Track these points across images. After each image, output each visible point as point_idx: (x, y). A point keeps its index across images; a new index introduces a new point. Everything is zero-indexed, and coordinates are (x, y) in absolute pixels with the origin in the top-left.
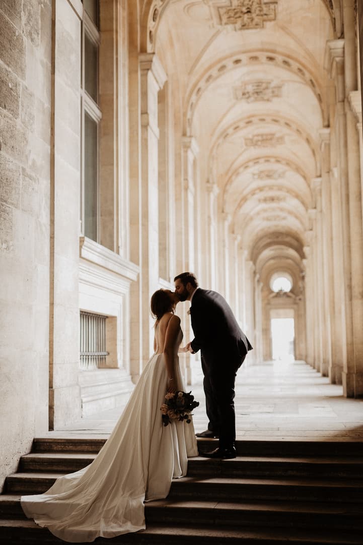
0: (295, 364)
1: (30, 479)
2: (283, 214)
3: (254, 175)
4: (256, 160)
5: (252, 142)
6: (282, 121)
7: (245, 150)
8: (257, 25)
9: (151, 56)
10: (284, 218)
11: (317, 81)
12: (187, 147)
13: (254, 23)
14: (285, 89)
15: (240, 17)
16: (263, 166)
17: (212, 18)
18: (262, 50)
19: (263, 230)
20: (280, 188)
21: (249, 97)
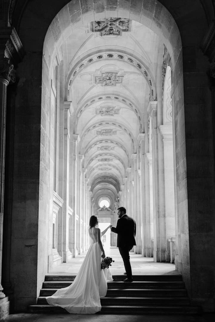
2: (110, 167)
3: (98, 148)
4: (101, 141)
5: (100, 133)
6: (117, 125)
7: (96, 136)
8: (112, 84)
9: (70, 103)
10: (110, 169)
11: (139, 110)
12: (76, 139)
13: (111, 83)
14: (121, 111)
15: (105, 81)
16: (104, 144)
17: (92, 80)
18: (113, 94)
19: (98, 175)
20: (111, 155)
21: (103, 113)
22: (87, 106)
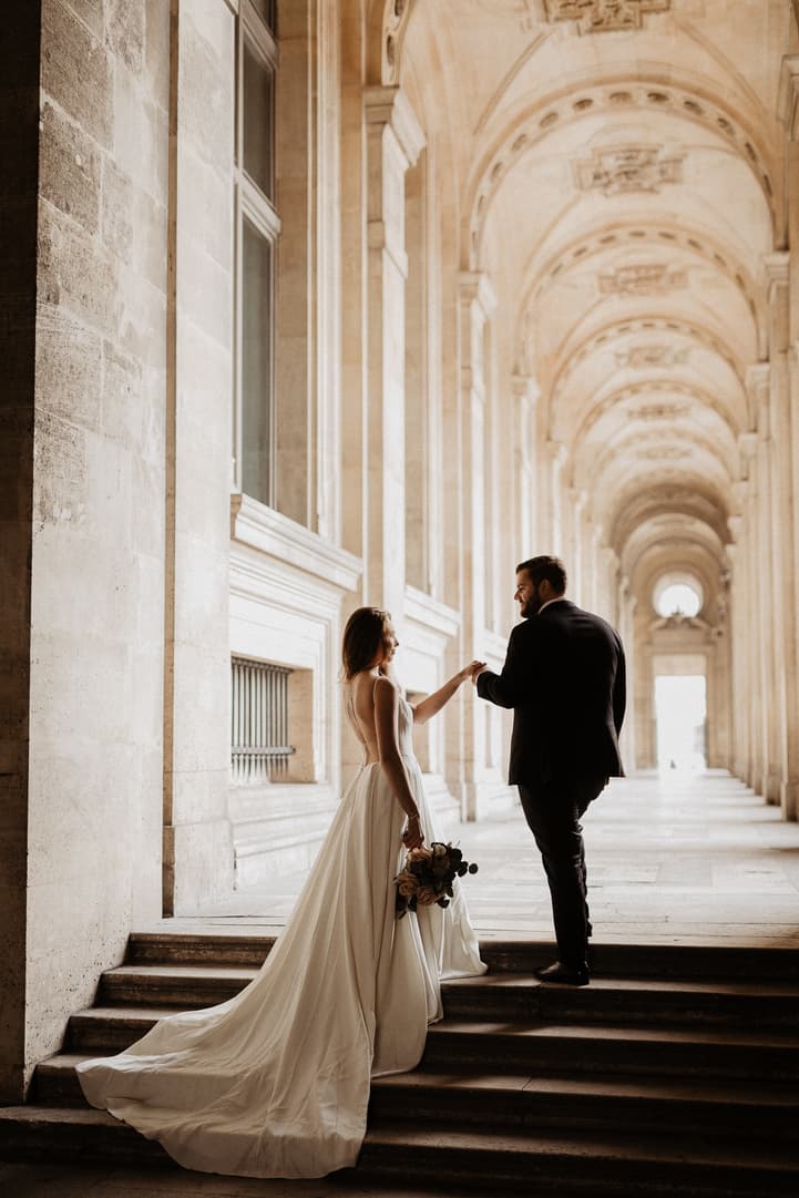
0: (707, 777)
1: (121, 1021)
2: (684, 445)
3: (619, 356)
4: (624, 325)
5: (615, 284)
6: (683, 237)
7: (600, 301)
8: (627, 21)
9: (392, 92)
10: (686, 454)
11: (761, 146)
12: (469, 294)
13: (622, 16)
14: (688, 166)
15: (590, 3)
16: (638, 338)
17: (527, 7)
18: (639, 78)
19: (637, 479)
20: (677, 387)
21: (610, 182)
22: (523, 147)
